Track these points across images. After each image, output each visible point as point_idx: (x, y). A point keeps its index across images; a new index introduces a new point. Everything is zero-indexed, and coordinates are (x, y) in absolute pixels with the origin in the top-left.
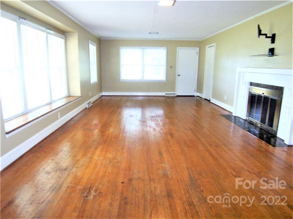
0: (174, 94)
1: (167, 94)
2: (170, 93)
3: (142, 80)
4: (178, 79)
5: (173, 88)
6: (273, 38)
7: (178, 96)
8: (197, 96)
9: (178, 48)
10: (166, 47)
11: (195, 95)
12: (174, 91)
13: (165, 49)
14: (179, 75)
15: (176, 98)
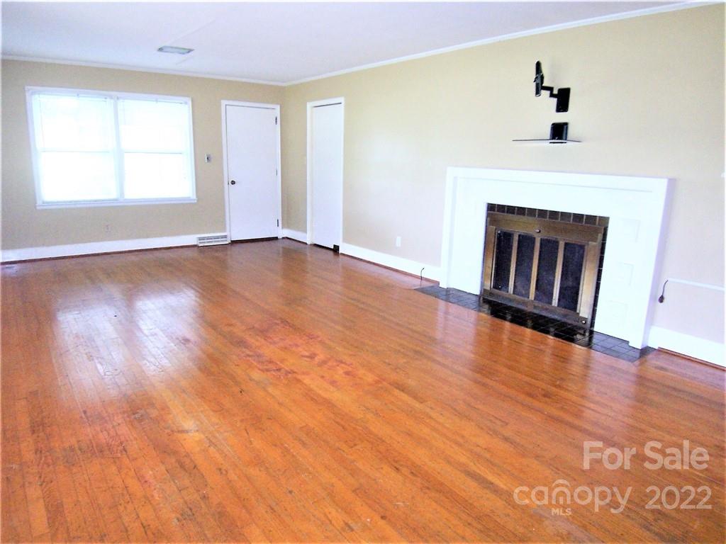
0: (225, 237)
1: (203, 239)
2: (212, 236)
3: (116, 200)
4: (232, 194)
5: (221, 222)
6: (563, 99)
7: (234, 242)
8: (283, 238)
9: (224, 102)
10: (188, 96)
11: (280, 237)
12: (224, 230)
13: (186, 103)
14: (233, 183)
15: (229, 247)
